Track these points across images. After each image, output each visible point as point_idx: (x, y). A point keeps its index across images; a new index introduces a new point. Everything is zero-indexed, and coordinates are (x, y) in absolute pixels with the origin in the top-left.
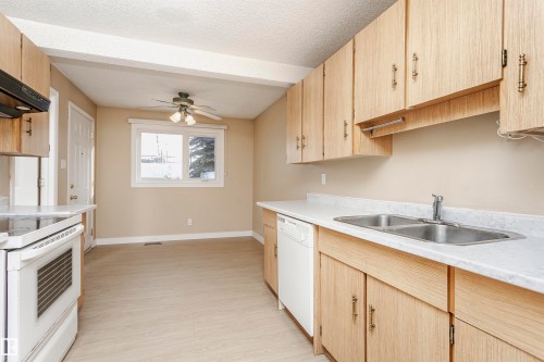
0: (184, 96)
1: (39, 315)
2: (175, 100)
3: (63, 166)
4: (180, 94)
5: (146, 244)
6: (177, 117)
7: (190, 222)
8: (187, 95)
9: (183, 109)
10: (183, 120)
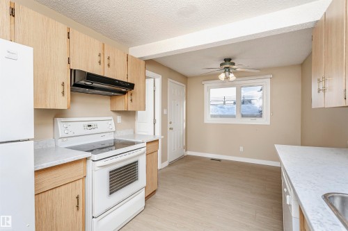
0: (228, 60)
1: (111, 194)
2: (221, 65)
3: (165, 113)
4: (225, 60)
5: (212, 159)
6: (222, 76)
7: (241, 149)
8: (230, 60)
9: (227, 70)
10: (227, 78)
